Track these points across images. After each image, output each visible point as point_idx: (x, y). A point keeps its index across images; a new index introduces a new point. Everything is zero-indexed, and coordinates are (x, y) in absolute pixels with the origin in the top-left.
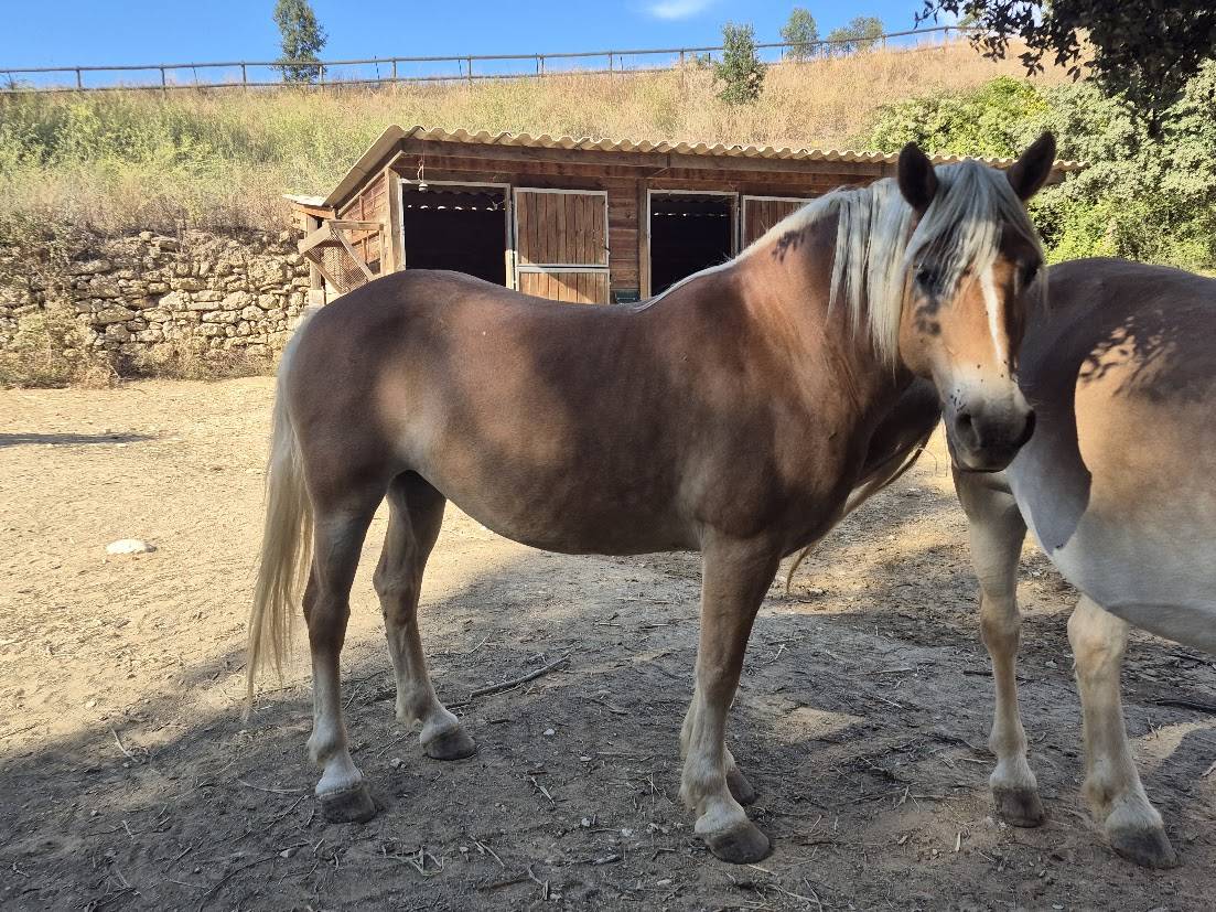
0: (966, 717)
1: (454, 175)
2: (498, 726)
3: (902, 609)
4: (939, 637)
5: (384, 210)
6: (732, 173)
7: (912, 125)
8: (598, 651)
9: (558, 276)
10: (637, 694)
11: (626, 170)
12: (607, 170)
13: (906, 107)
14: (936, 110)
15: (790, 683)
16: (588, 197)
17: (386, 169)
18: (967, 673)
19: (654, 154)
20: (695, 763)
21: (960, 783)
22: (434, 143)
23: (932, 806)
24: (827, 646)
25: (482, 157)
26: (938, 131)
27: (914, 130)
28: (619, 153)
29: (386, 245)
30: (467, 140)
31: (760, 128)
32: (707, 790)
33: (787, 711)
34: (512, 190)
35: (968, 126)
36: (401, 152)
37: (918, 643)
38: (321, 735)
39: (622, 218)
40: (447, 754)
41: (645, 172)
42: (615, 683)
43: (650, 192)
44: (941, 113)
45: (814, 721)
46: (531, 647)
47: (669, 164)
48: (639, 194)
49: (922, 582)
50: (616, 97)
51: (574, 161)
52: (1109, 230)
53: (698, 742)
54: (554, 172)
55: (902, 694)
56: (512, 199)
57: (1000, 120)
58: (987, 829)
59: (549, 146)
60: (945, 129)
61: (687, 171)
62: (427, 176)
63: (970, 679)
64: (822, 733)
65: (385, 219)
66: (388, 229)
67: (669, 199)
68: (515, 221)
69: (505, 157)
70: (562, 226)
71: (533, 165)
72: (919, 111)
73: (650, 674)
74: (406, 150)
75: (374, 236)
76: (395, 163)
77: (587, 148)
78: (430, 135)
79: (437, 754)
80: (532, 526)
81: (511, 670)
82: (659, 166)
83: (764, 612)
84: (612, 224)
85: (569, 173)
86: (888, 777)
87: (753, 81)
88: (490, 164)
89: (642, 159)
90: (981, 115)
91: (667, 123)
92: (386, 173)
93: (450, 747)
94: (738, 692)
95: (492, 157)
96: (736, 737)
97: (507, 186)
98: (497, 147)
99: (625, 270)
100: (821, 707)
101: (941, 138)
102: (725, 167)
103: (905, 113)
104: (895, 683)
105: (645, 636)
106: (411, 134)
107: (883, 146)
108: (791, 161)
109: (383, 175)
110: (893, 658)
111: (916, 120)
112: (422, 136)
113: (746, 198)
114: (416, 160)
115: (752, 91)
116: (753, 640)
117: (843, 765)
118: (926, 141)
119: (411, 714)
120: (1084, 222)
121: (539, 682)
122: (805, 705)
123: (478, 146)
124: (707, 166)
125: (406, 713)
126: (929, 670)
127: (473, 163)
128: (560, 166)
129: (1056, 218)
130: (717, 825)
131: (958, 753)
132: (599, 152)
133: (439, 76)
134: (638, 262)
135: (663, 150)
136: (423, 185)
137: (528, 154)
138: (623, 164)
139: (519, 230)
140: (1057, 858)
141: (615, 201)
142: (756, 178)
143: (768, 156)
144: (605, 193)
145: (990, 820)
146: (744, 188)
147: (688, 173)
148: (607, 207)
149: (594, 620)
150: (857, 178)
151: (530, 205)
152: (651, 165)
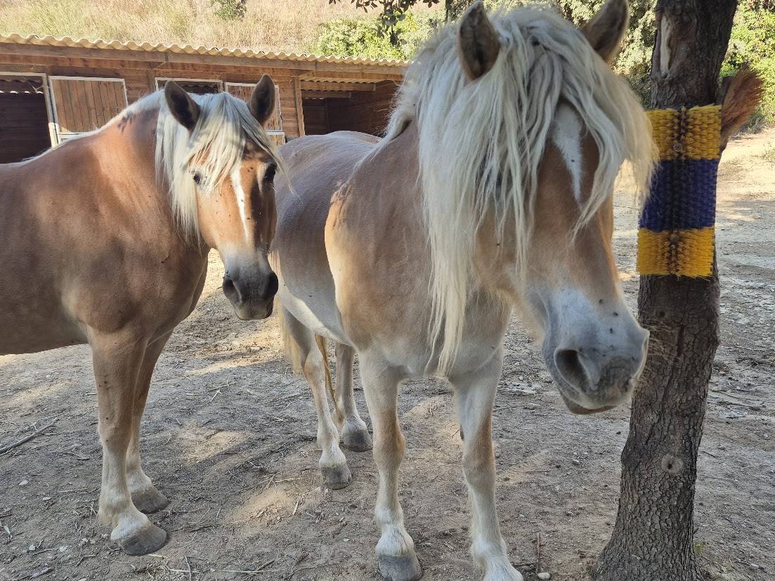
6: (216, 67)
7: (341, 37)
11: (136, 64)
12: (122, 63)
13: (337, 25)
14: (355, 28)
15: (215, 417)
16: (109, 83)
19: (155, 52)
21: (307, 467)
23: (285, 486)
24: (251, 387)
25: (20, 53)
26: (358, 41)
27: (344, 40)
32: (117, 509)
33: (207, 438)
34: (47, 78)
35: (376, 38)
41: (151, 65)
42: (88, 437)
43: (157, 79)
44: (358, 30)
45: (224, 440)
46: (28, 419)
47: (167, 59)
48: (149, 80)
51: (95, 57)
54: (80, 64)
55: (289, 412)
56: (48, 84)
58: (315, 495)
59: (72, 45)
60: (362, 40)
64: (228, 448)
68: (53, 99)
70: (91, 104)
71: (63, 60)
72: (345, 28)
77: (102, 47)
81: (7, 440)
82: (160, 60)
85: (92, 65)
86: (263, 472)
87: (239, 4)
88: (26, 58)
89: (146, 55)
96: (166, 462)
97: (43, 75)
98: (28, 45)
100: (232, 430)
101: (360, 46)
102: (209, 62)
103: (337, 29)
104: (286, 405)
107: (325, 50)
108: (254, 59)
110: (292, 388)
111: (344, 34)
113: (227, 84)
115: (239, 11)
117: (235, 468)
118: (351, 48)
121: (27, 445)
122: (221, 431)
123: (13, 45)
124: (196, 61)
127: (13, 58)
128: (84, 60)
130: (125, 532)
131: (312, 447)
135: (161, 50)
137: (55, 51)
138: (132, 59)
139: (57, 108)
140: (354, 507)
141: (132, 85)
142: (234, 70)
143: (238, 55)
144: (122, 80)
145: (319, 489)
146: (225, 77)
147: (183, 66)
148: (125, 90)
149: (84, 392)
150: (301, 72)
151: (64, 89)
152: (154, 60)
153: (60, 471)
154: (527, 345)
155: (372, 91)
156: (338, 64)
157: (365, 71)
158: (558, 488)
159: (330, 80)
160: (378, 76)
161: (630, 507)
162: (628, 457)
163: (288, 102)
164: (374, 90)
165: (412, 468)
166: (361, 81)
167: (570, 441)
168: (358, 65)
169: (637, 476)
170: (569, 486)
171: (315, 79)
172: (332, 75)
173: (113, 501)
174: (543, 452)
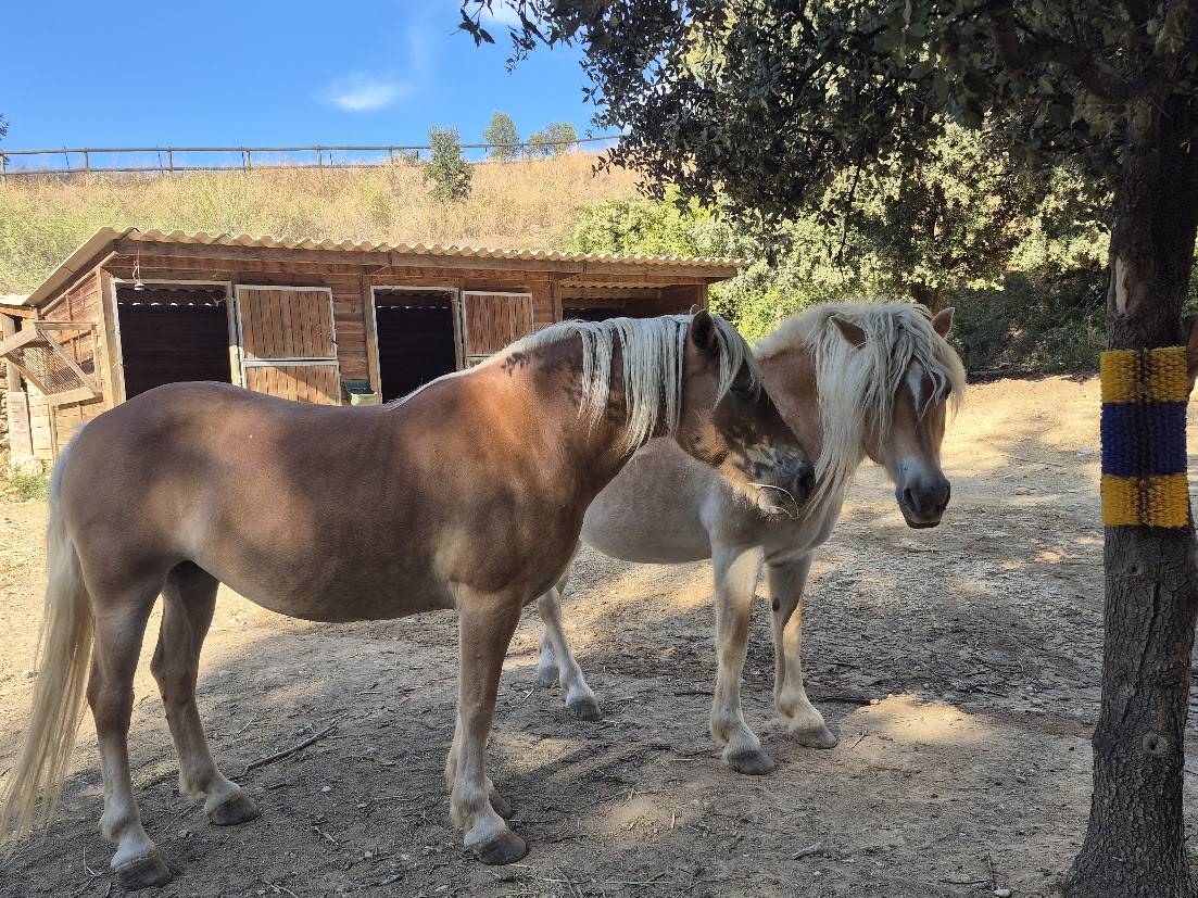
0: (677, 728)
1: (170, 274)
2: (275, 792)
3: (625, 651)
4: (654, 670)
5: (97, 308)
6: (451, 271)
7: (608, 225)
8: (362, 717)
9: (285, 370)
10: (401, 748)
11: (348, 268)
12: (330, 269)
13: (601, 208)
14: (627, 212)
15: (535, 721)
16: (311, 293)
17: (97, 269)
18: (677, 695)
19: (375, 253)
20: (461, 786)
21: (673, 778)
22: (151, 244)
23: (652, 797)
25: (202, 256)
26: (631, 230)
27: (611, 230)
28: (341, 253)
29: (100, 344)
30: (186, 241)
31: (472, 224)
32: (472, 807)
33: (534, 743)
34: (233, 288)
35: (655, 226)
36: (114, 253)
37: (638, 676)
38: (113, 812)
39: (347, 312)
40: (232, 819)
41: (368, 270)
42: (382, 740)
43: (372, 288)
44: (632, 215)
45: (555, 749)
46: (298, 721)
47: (389, 262)
48: (362, 289)
49: (640, 627)
50: (329, 193)
51: (296, 259)
52: (778, 315)
53: (464, 768)
54: (276, 270)
55: (627, 718)
56: (233, 296)
57: (681, 221)
58: (693, 808)
59: (270, 246)
60: (636, 229)
61: (408, 268)
62: (144, 274)
63: (679, 699)
64: (563, 756)
65: (97, 318)
66: (101, 327)
67: (390, 294)
68: (238, 315)
69: (226, 257)
70: (287, 321)
71: (254, 265)
72: (614, 212)
73: (413, 728)
74: (119, 251)
75: (84, 335)
76: (107, 264)
77: (310, 248)
78: (145, 236)
79: (223, 821)
80: (305, 600)
81: (283, 743)
82: (380, 264)
83: (509, 665)
84: (338, 318)
85: (292, 270)
86: (618, 781)
87: (462, 181)
88: (209, 262)
89: (363, 258)
90: (666, 216)
91: (382, 216)
92: (98, 273)
93: (235, 814)
94: (491, 733)
95: (212, 256)
97: (228, 284)
98: (216, 246)
99: (354, 362)
100: (562, 736)
101: (633, 236)
102: (443, 265)
103: (601, 214)
104: (621, 709)
105: (405, 698)
106: (124, 235)
107: (584, 242)
108: (504, 260)
109: (94, 274)
110: (619, 690)
111: (611, 221)
112: (135, 237)
113: (465, 293)
114: (131, 260)
115: (459, 191)
116: (502, 690)
117: (582, 778)
118: (621, 239)
119: (195, 787)
120: (758, 307)
121: (310, 749)
122: (549, 737)
123: (196, 246)
124: (427, 264)
125: (190, 788)
126: (648, 696)
127: (192, 262)
128: (282, 264)
129: (733, 306)
131: (671, 757)
132: (321, 252)
133: (136, 167)
134: (367, 354)
135: (384, 250)
136: (139, 284)
137: (249, 253)
138: (345, 262)
139: (244, 327)
140: (745, 821)
141: (339, 296)
142: (473, 274)
143: (482, 256)
144: (328, 290)
145: (696, 802)
146: (462, 285)
147: (408, 270)
148: (332, 302)
149: (356, 690)
150: (565, 275)
151: (254, 301)
152: (374, 263)
153: (364, 776)
154: (926, 645)
155: (656, 299)
156: (615, 264)
157: (650, 273)
158: (1002, 806)
159: (599, 285)
160: (667, 278)
161: (1106, 801)
162: (1101, 741)
163: (543, 315)
164: (659, 297)
165: (808, 782)
166: (641, 285)
167: (1009, 757)
168: (641, 265)
169: (1114, 762)
170: (1016, 804)
171: (579, 284)
172: (605, 278)
173: (471, 797)
174: (975, 769)
